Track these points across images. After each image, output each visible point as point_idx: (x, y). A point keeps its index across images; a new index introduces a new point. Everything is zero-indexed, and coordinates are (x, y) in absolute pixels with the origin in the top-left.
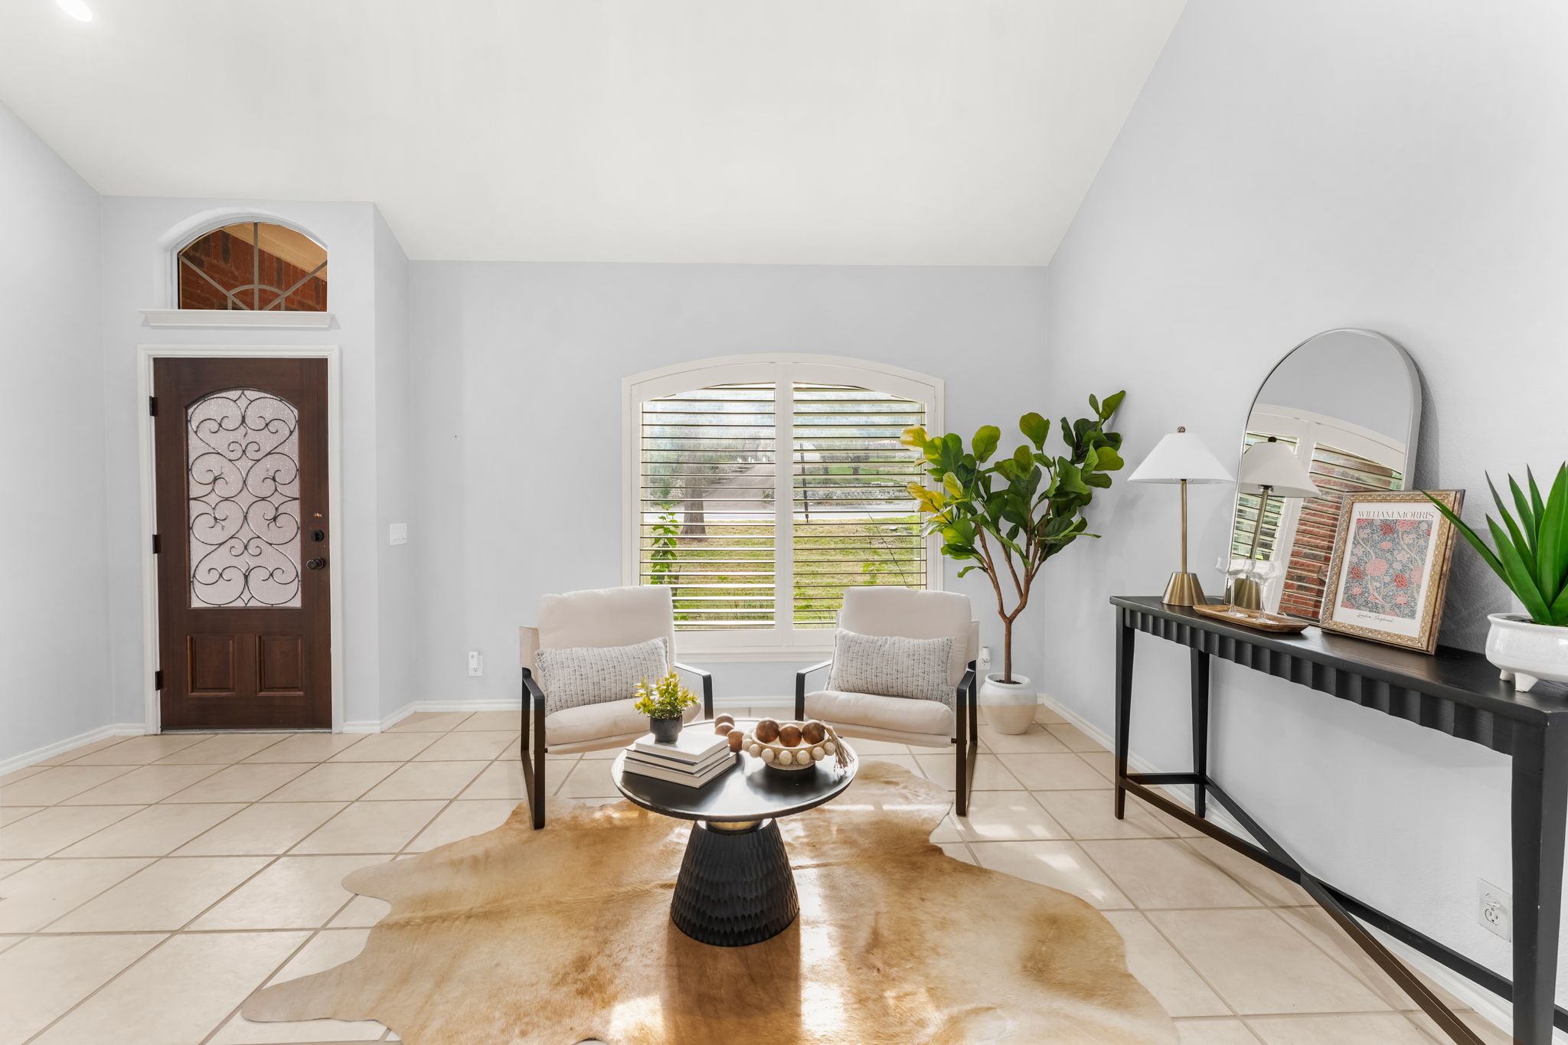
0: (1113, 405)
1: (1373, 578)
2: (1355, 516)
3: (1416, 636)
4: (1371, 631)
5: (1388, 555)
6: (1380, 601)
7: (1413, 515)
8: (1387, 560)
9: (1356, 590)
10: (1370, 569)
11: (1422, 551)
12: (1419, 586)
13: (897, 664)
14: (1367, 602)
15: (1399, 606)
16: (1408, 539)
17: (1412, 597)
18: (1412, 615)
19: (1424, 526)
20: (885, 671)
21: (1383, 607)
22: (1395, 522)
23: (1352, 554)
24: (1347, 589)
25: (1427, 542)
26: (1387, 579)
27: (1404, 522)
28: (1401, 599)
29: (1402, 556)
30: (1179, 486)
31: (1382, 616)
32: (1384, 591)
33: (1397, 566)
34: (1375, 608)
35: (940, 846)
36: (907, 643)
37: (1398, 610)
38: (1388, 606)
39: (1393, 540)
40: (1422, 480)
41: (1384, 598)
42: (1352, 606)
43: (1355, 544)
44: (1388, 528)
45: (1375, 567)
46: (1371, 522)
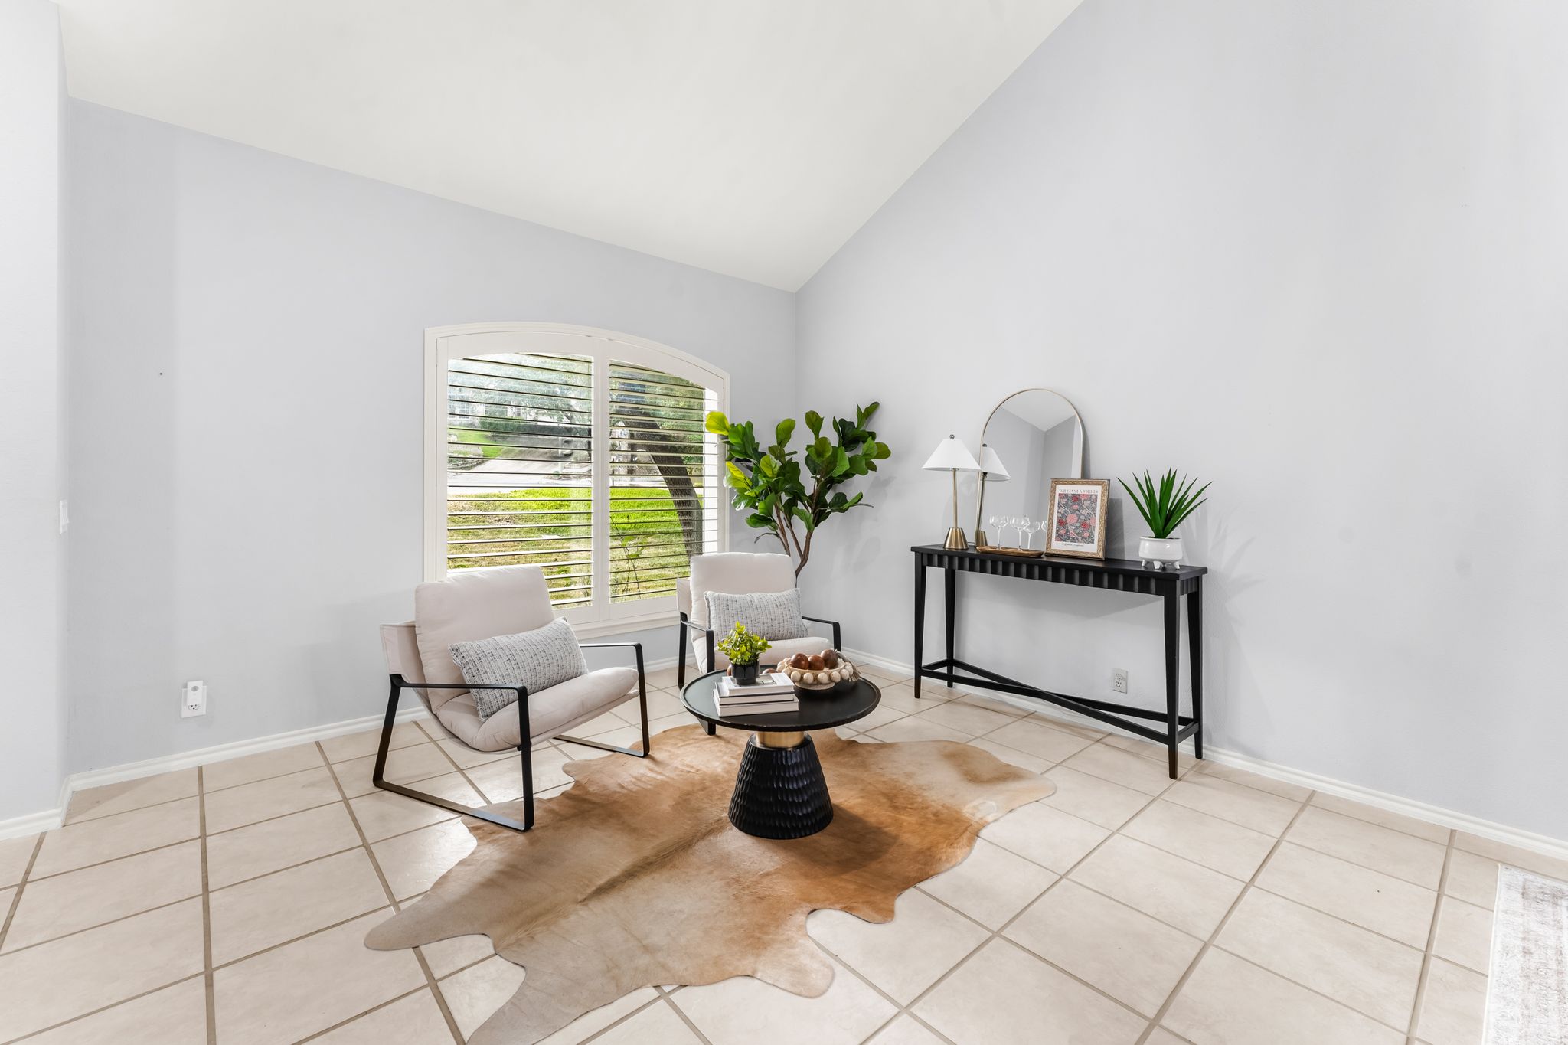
0: (869, 412)
1: (1071, 525)
2: (1058, 492)
3: (1096, 552)
4: (1074, 552)
5: (1077, 512)
6: (1076, 536)
7: (1088, 491)
8: (1077, 514)
9: (1062, 531)
10: (1068, 520)
11: (1094, 510)
12: (1094, 527)
13: (770, 613)
14: (1069, 537)
15: (1085, 538)
16: (1087, 504)
17: (1091, 532)
18: (1092, 542)
19: (1094, 497)
20: (762, 621)
21: (1077, 539)
22: (1079, 495)
23: (1058, 512)
24: (1057, 531)
25: (1096, 505)
26: (1078, 525)
27: (1084, 495)
28: (1086, 534)
29: (1085, 512)
30: (952, 472)
31: (1077, 544)
32: (1077, 531)
33: (1082, 517)
34: (1073, 540)
35: (852, 739)
36: (772, 596)
37: (1084, 539)
38: (1080, 538)
39: (1079, 504)
40: (1085, 476)
41: (1078, 534)
42: (1062, 540)
43: (1059, 507)
44: (1076, 498)
45: (1071, 519)
46: (1066, 496)
